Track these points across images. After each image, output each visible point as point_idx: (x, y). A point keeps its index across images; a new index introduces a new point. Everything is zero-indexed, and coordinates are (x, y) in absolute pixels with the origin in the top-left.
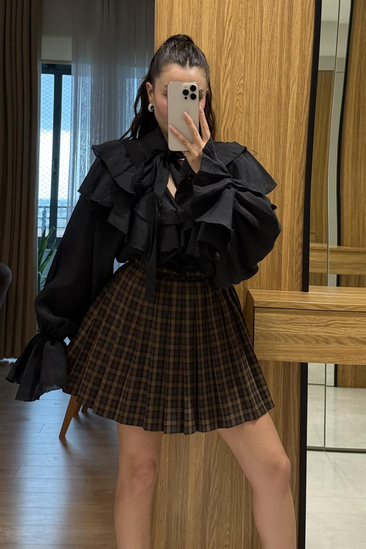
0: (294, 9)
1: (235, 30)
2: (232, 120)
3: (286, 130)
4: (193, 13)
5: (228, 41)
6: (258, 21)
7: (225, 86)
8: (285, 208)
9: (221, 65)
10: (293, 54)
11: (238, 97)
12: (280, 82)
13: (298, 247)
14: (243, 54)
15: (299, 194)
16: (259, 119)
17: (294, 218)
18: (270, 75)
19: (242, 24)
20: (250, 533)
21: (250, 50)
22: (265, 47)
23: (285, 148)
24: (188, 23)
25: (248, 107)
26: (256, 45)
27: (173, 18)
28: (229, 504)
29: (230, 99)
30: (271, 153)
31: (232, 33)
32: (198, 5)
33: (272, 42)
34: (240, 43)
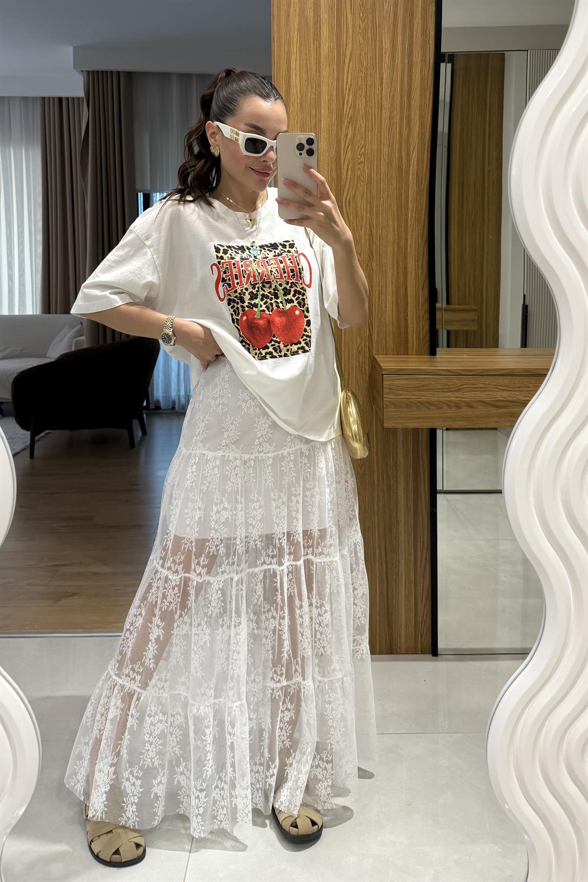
0: (414, 75)
1: (355, 99)
2: (354, 189)
3: (407, 198)
4: (311, 83)
5: (348, 110)
6: (378, 89)
7: (346, 155)
8: (409, 276)
9: (342, 135)
10: (413, 120)
11: (360, 167)
12: (400, 149)
13: (425, 313)
14: (363, 123)
16: (380, 187)
17: (419, 284)
18: (391, 142)
19: (362, 93)
20: (385, 589)
21: (371, 118)
22: (386, 114)
23: (407, 215)
24: (307, 94)
25: (370, 177)
26: (377, 113)
29: (352, 169)
30: (393, 221)
31: (352, 101)
32: (317, 74)
33: (391, 110)
34: (360, 112)
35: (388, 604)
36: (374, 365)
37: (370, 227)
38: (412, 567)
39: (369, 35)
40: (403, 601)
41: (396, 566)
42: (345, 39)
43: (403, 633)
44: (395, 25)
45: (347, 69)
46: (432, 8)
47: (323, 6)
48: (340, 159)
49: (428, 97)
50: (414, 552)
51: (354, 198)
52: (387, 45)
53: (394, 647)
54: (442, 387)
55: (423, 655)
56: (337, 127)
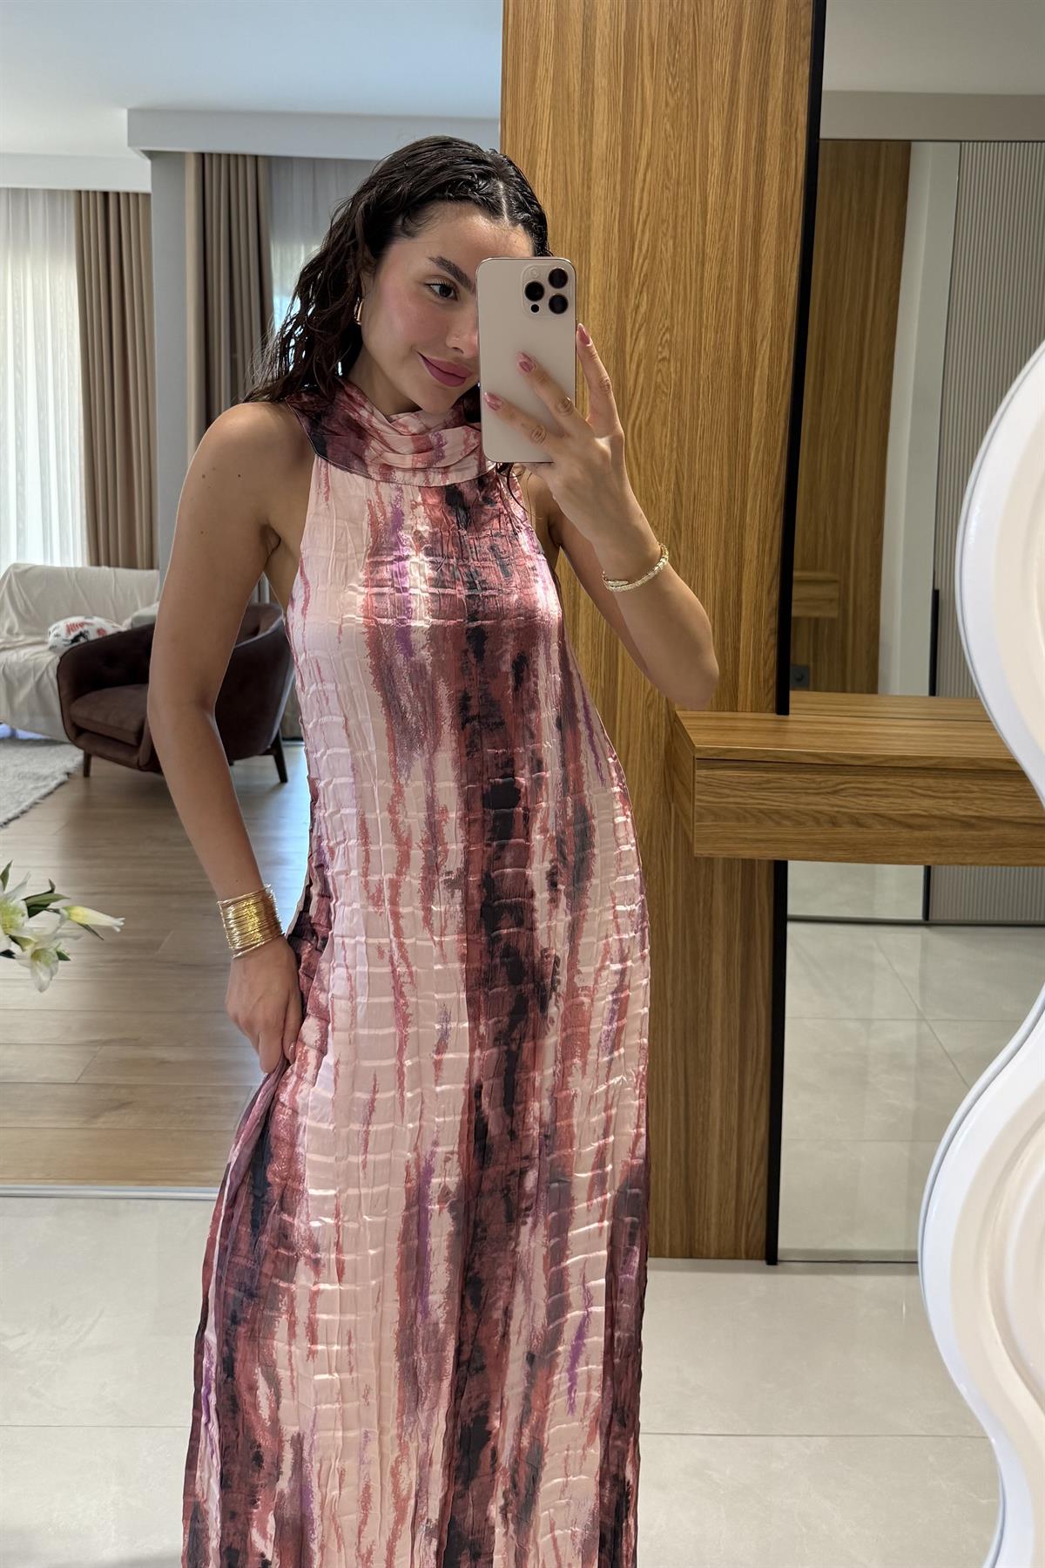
0: (765, 200)
1: (654, 240)
2: (649, 408)
3: (749, 426)
5: (641, 261)
6: (698, 223)
7: (635, 343)
8: (745, 568)
9: (628, 307)
10: (762, 285)
11: (661, 368)
12: (737, 337)
14: (669, 285)
15: (772, 539)
16: (698, 406)
17: (763, 584)
18: (720, 324)
21: (682, 277)
22: (711, 270)
23: (746, 457)
25: (679, 384)
26: (694, 267)
29: (645, 372)
30: (721, 468)
31: (648, 245)
32: (583, 194)
33: (723, 262)
34: (664, 265)
35: (687, 1167)
36: (675, 729)
37: (677, 477)
38: (735, 1104)
39: (684, 119)
40: (716, 1163)
41: (704, 1100)
42: (638, 125)
43: (714, 1220)
44: (733, 102)
45: (641, 185)
46: (805, 70)
47: (599, 64)
48: (623, 352)
49: (792, 240)
50: (739, 1077)
51: (648, 424)
52: (717, 138)
53: (696, 1246)
54: (805, 785)
55: (749, 1262)
56: (620, 292)
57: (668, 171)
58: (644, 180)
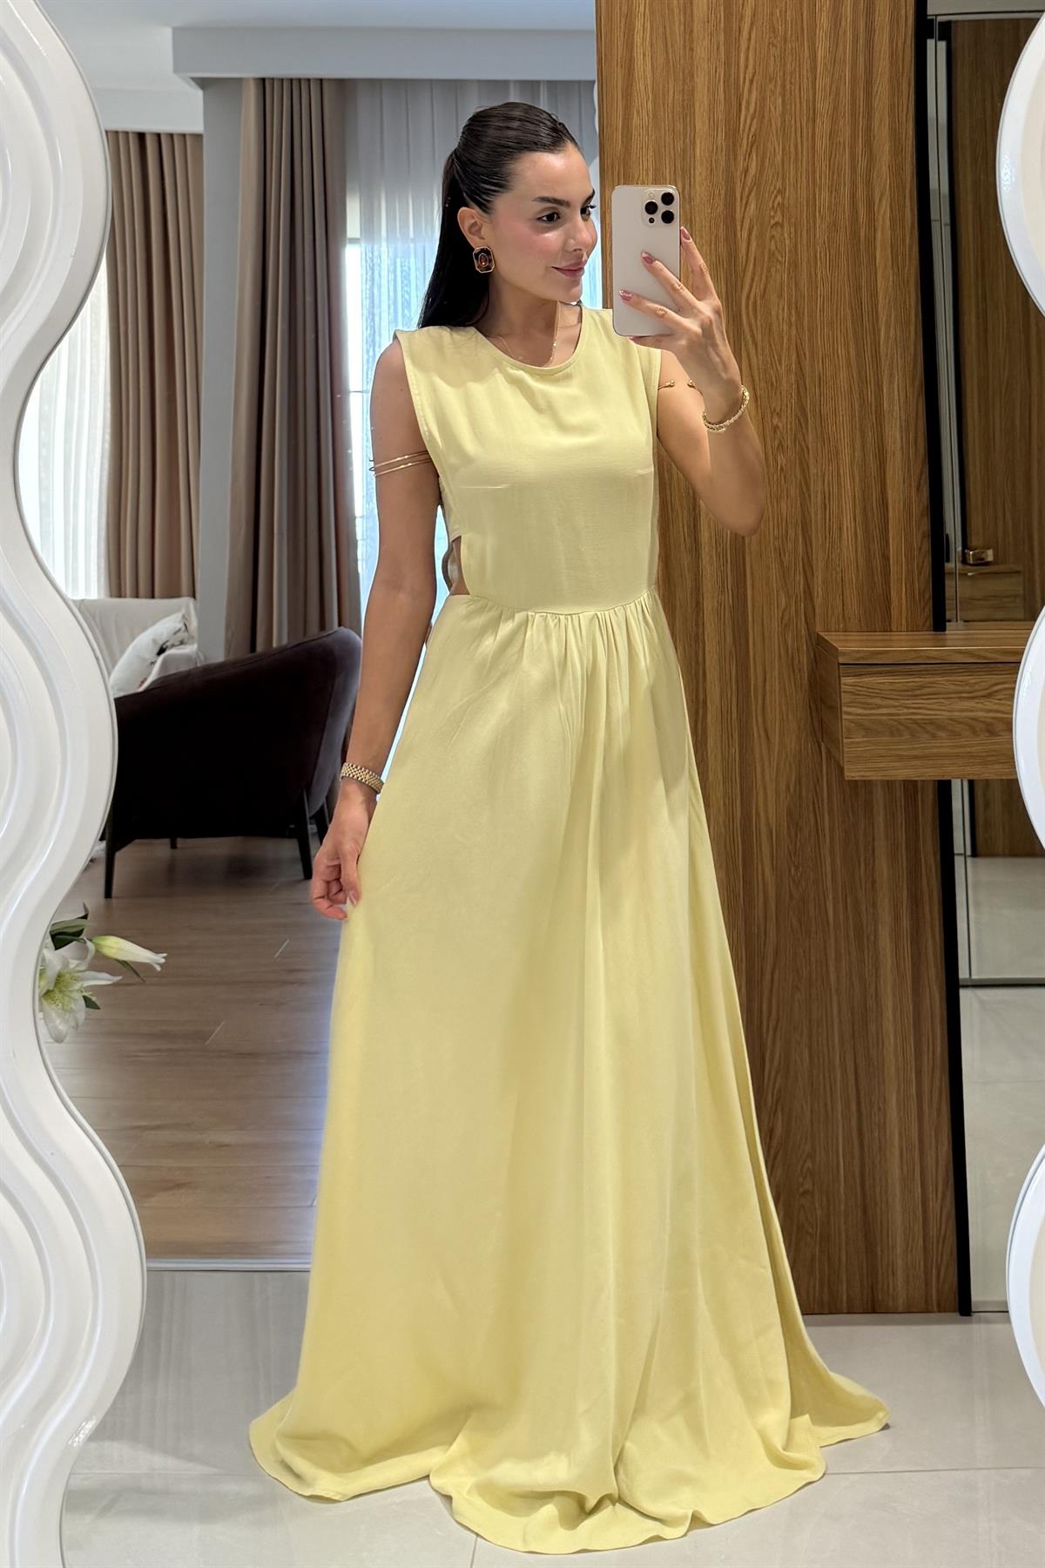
0: (876, 49)
1: (761, 99)
2: (764, 278)
3: (874, 295)
4: (674, 72)
5: (748, 122)
6: (808, 78)
7: (745, 211)
8: (888, 461)
9: (736, 170)
10: (877, 138)
11: (775, 233)
14: (779, 144)
15: (916, 429)
17: (908, 477)
18: (835, 185)
19: (775, 86)
20: (857, 1162)
21: (793, 135)
22: (822, 128)
23: (876, 333)
24: (666, 91)
25: (794, 252)
26: (804, 124)
27: (634, 84)
28: (806, 1102)
29: (758, 240)
30: (847, 346)
31: (756, 104)
33: (835, 118)
34: (773, 124)
35: (864, 1195)
37: (798, 354)
38: (913, 1111)
40: (898, 1192)
41: (879, 1109)
43: (899, 1264)
45: (744, 43)
48: (733, 218)
50: (917, 1077)
51: (763, 297)
53: (880, 1297)
54: (961, 689)
55: (942, 1315)
56: (727, 155)
57: (774, 28)
58: (750, 39)
